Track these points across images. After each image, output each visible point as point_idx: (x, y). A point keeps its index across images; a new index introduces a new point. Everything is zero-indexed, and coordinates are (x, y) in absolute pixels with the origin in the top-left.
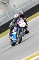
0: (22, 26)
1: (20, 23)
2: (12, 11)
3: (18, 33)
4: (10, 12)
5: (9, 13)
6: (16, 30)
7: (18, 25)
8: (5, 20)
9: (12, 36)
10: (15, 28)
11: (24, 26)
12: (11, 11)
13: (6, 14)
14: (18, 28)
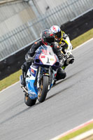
0: (48, 62)
1: (44, 57)
2: (42, 20)
3: (38, 79)
4: (36, 21)
5: (34, 25)
6: (35, 71)
7: (38, 61)
8: (24, 40)
9: (27, 85)
10: (33, 68)
11: (52, 63)
12: (39, 20)
13: (28, 27)
14: (38, 68)
